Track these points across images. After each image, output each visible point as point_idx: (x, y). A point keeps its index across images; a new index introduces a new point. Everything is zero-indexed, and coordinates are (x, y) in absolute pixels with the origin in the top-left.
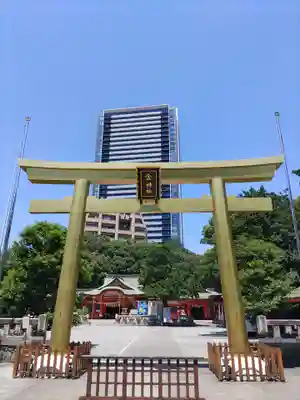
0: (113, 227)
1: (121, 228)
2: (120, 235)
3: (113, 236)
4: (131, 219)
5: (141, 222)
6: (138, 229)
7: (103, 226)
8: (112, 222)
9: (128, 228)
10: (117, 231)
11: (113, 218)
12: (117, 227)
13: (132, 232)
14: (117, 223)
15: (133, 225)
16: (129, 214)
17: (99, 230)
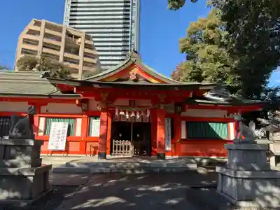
0: (57, 48)
2: (66, 59)
4: (79, 43)
5: (92, 48)
6: (86, 55)
8: (57, 43)
9: (77, 53)
10: (61, 54)
11: (59, 39)
12: (62, 49)
13: (80, 57)
14: (62, 44)
15: (82, 50)
16: (77, 37)
17: (40, 49)
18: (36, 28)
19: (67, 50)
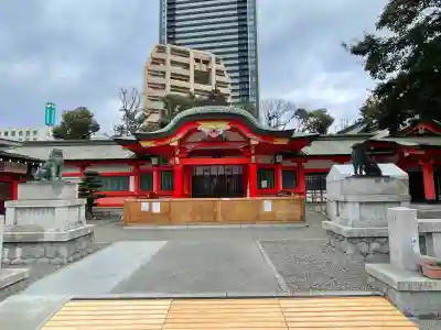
0: (186, 79)
3: (186, 89)
4: (210, 70)
5: (224, 75)
6: (219, 85)
7: (174, 76)
8: (184, 72)
9: (207, 81)
10: (192, 85)
11: (187, 66)
12: (192, 79)
14: (191, 73)
15: (214, 78)
16: (206, 62)
17: (169, 82)
18: (161, 56)
19: (197, 80)
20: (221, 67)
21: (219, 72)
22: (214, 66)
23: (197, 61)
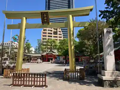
0: (51, 34)
1: (54, 34)
2: (54, 37)
3: (51, 36)
5: (61, 32)
7: (49, 33)
8: (51, 32)
9: (57, 34)
10: (53, 35)
11: (51, 31)
13: (58, 36)
14: (53, 32)
15: (58, 33)
17: (47, 35)
20: (60, 30)
21: (60, 32)
22: (58, 30)
23: (54, 29)
